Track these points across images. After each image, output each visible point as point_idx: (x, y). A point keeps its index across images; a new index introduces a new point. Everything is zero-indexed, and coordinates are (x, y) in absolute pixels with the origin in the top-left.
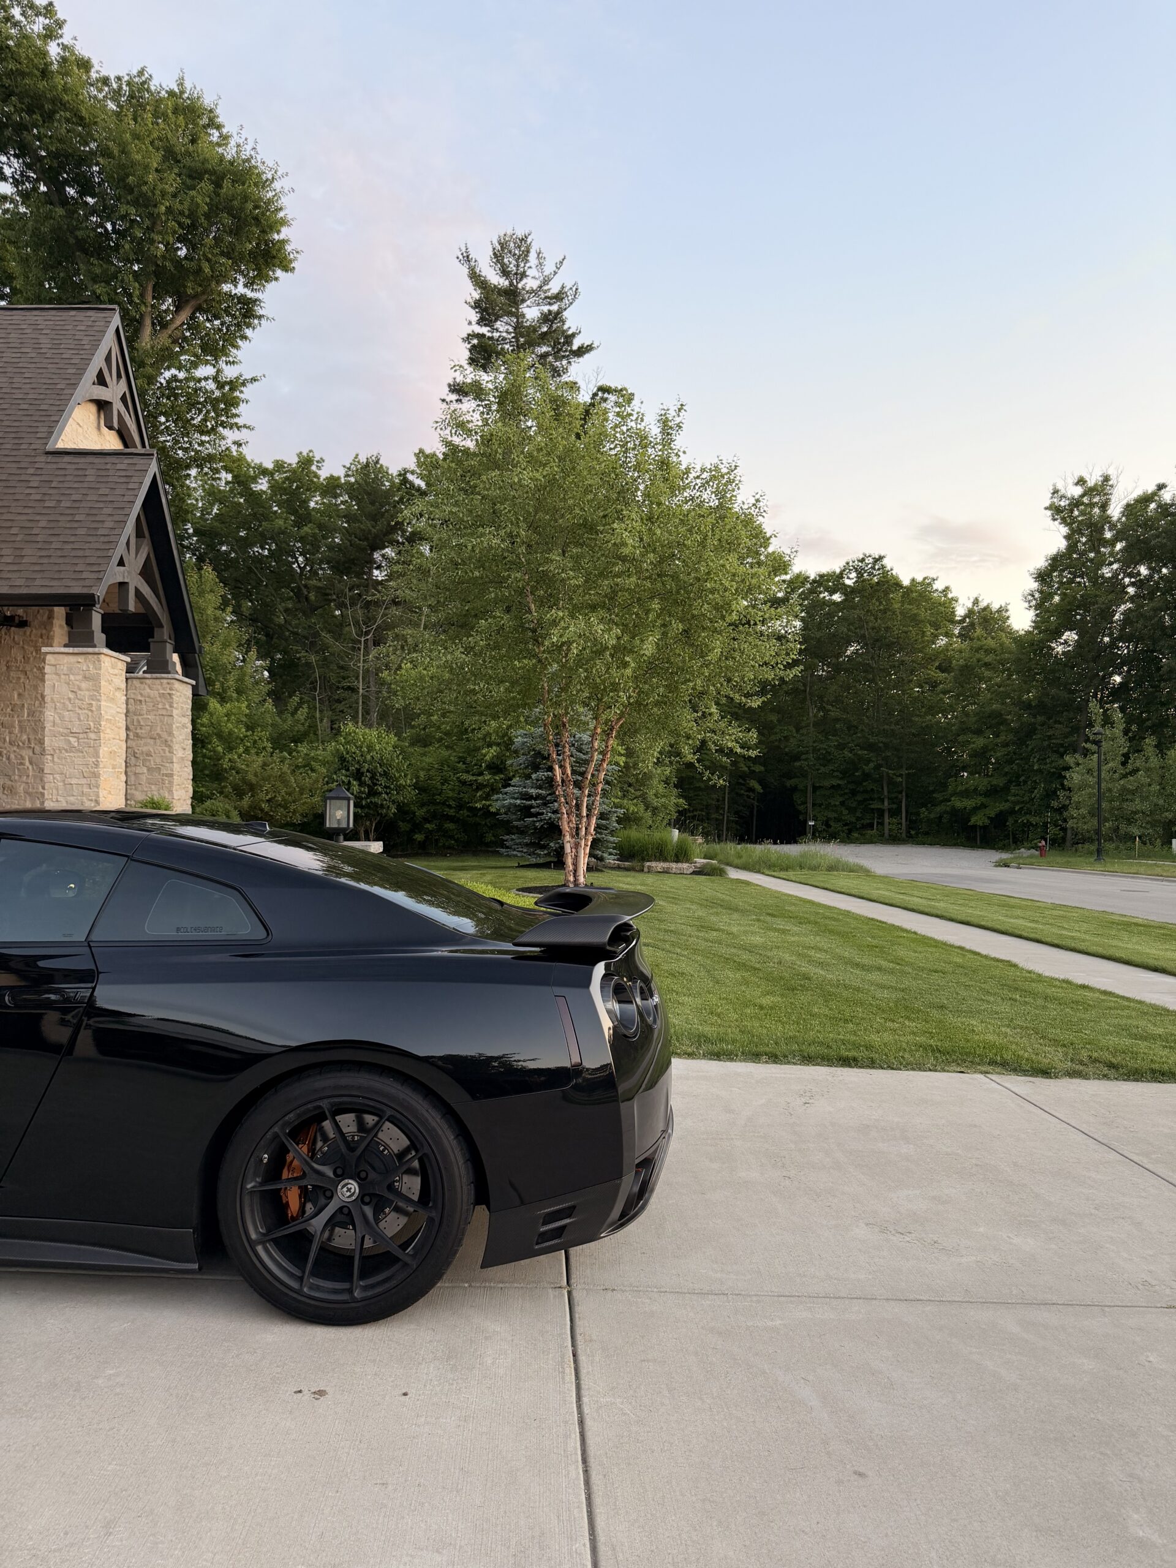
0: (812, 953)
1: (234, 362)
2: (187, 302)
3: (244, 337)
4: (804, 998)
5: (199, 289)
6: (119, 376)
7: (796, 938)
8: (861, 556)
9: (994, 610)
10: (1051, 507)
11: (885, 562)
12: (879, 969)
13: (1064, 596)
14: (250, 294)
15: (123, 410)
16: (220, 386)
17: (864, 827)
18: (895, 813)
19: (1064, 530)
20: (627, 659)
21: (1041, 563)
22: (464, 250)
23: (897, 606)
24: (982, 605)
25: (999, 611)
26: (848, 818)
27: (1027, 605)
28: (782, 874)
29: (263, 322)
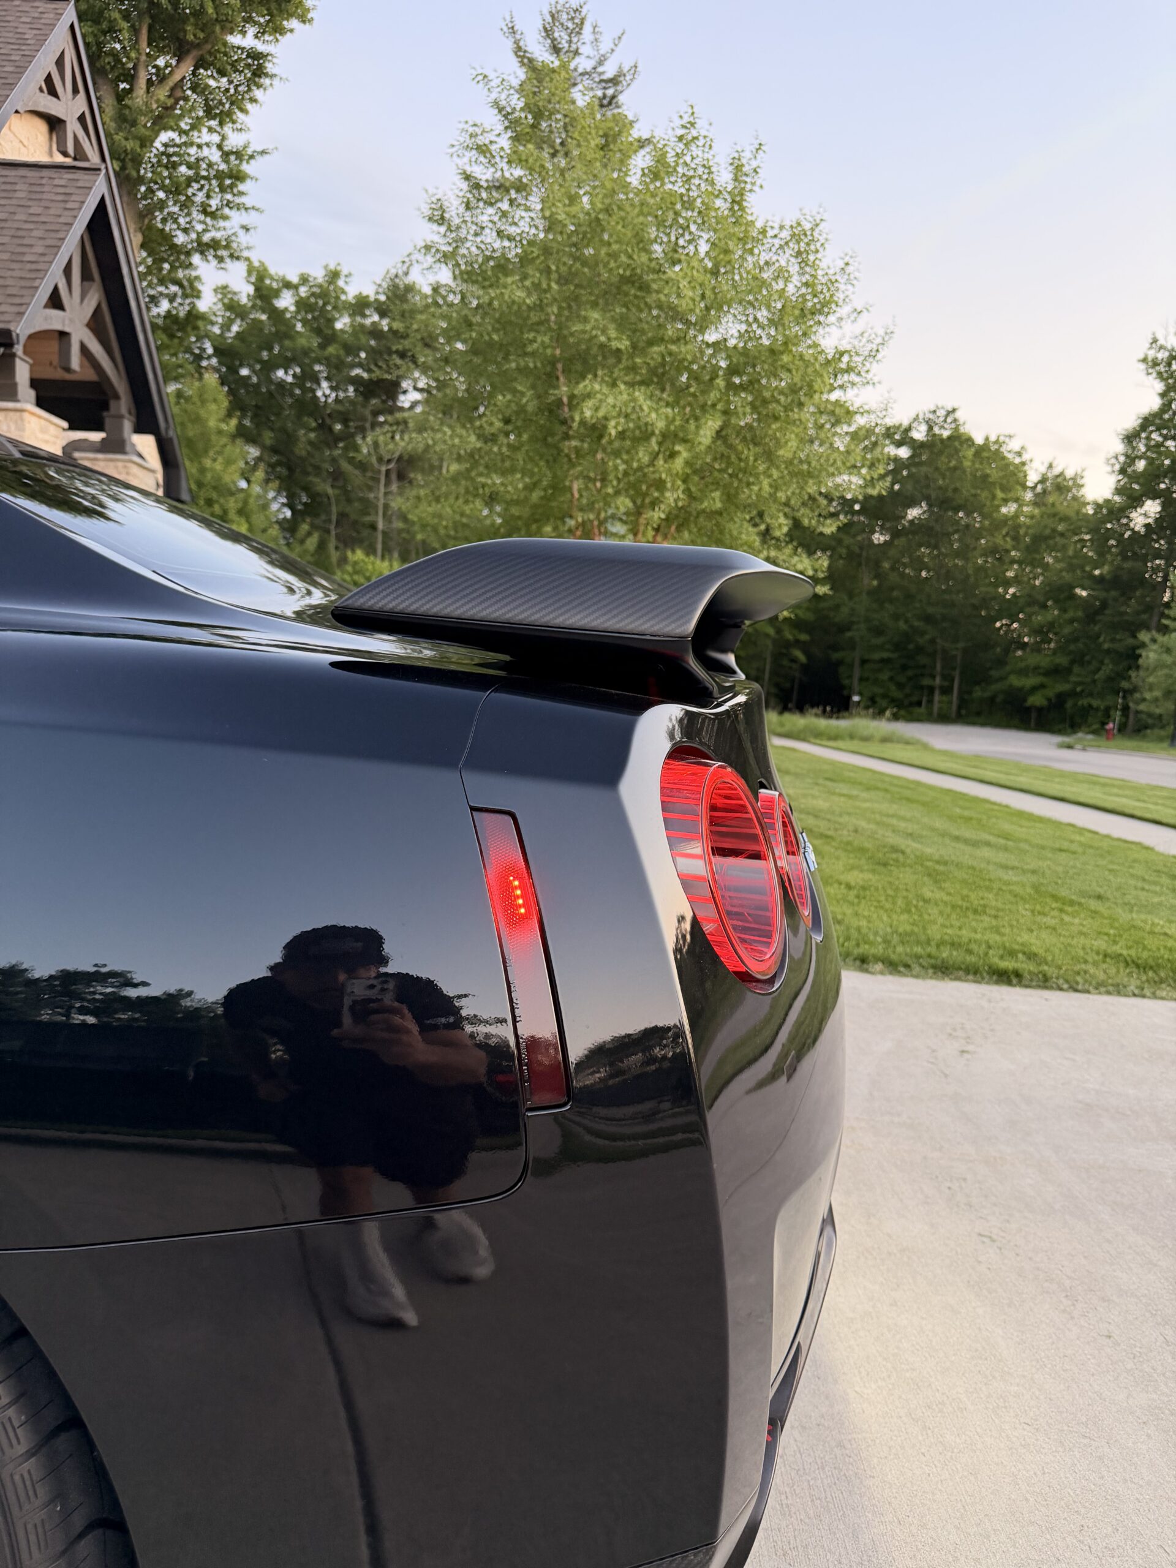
0: (894, 821)
1: (241, 129)
2: (188, 52)
3: (253, 100)
4: (906, 877)
5: (201, 35)
6: (75, 91)
7: (868, 805)
8: (933, 408)
9: (1068, 477)
10: (1144, 360)
11: (958, 415)
12: (988, 844)
13: (1151, 462)
14: (261, 47)
15: (81, 134)
16: (226, 155)
17: (911, 704)
18: (946, 691)
19: (1160, 387)
20: (677, 448)
21: (1131, 422)
22: (508, 18)
23: (967, 464)
24: (1056, 471)
25: (1074, 479)
26: (896, 694)
27: (1109, 469)
28: (831, 743)
29: (276, 81)
